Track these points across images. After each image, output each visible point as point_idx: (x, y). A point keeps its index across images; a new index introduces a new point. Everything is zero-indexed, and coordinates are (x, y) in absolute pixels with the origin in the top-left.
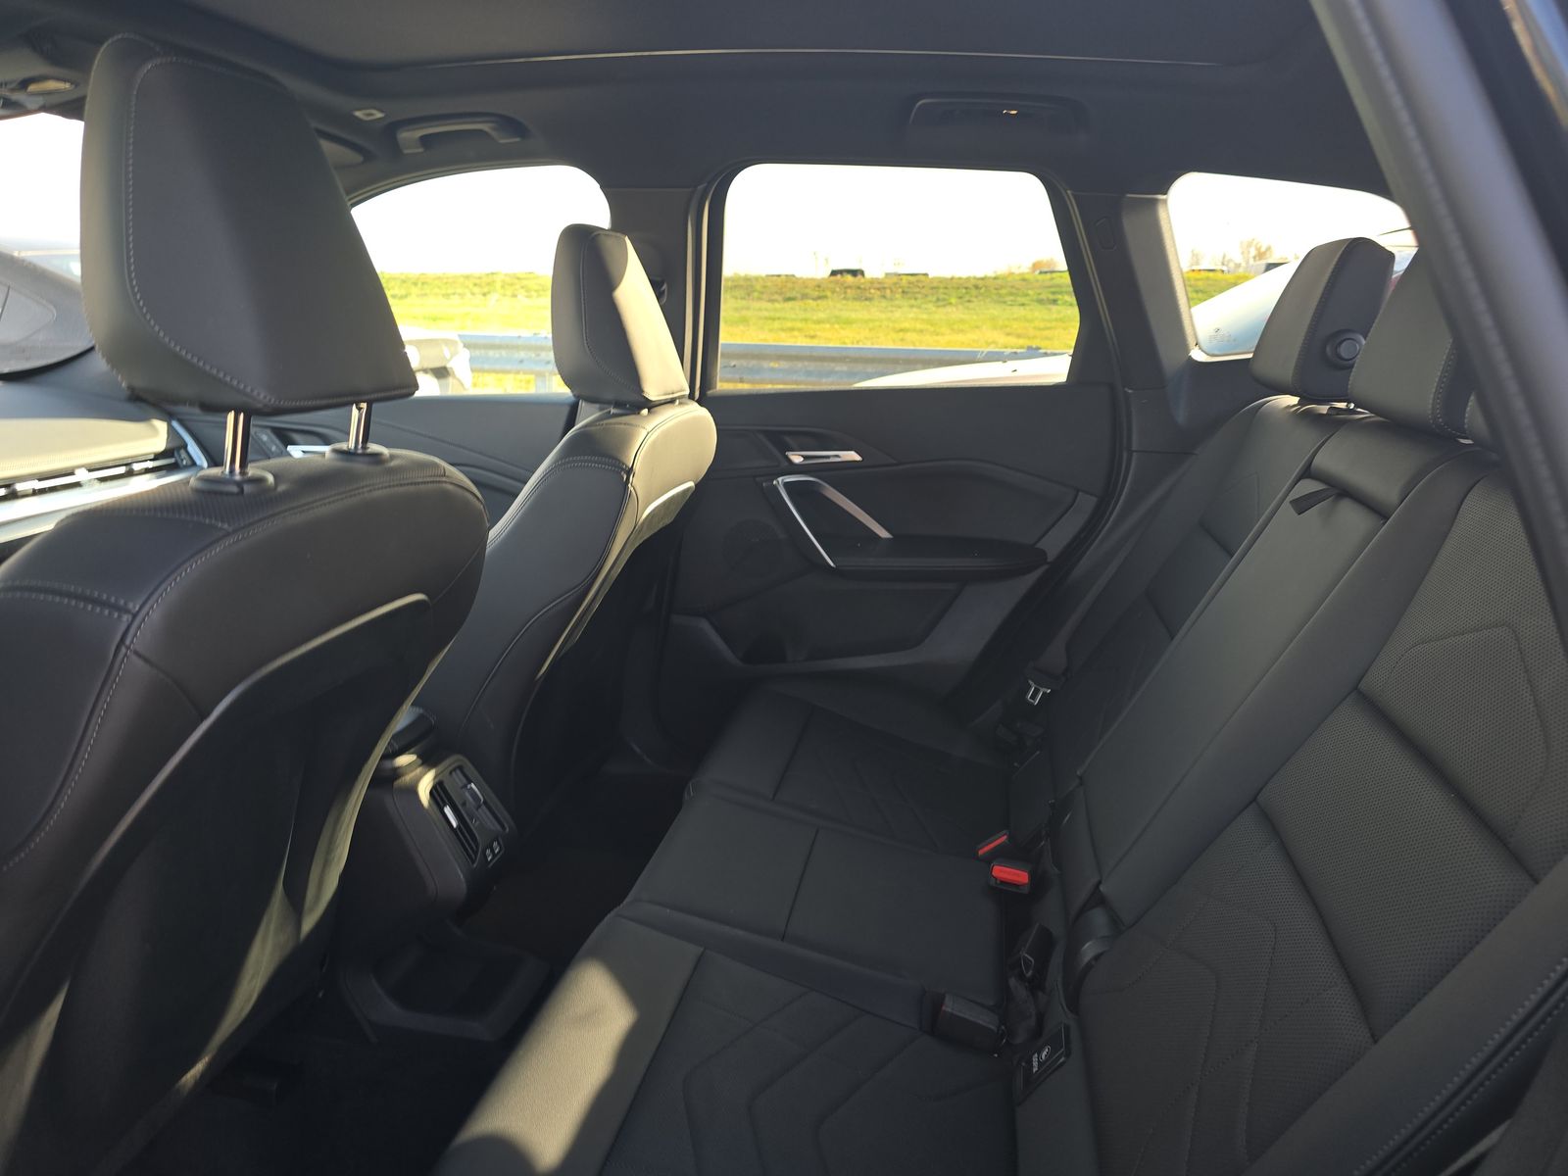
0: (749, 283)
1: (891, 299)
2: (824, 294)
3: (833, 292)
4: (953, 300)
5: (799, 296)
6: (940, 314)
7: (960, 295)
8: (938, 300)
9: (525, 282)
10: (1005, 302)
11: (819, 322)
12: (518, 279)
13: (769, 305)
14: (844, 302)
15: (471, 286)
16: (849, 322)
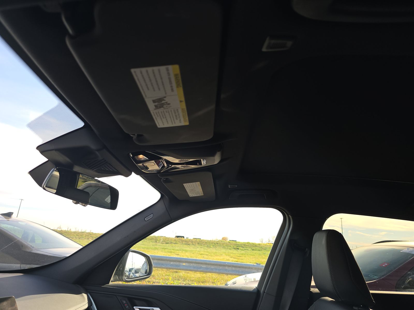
0: (156, 238)
1: (195, 245)
2: (176, 242)
3: (179, 242)
4: (212, 247)
5: (170, 242)
6: (209, 250)
7: (213, 245)
8: (207, 246)
9: (92, 235)
10: (225, 248)
11: (178, 250)
12: (90, 234)
13: (161, 244)
14: (182, 245)
15: (76, 235)
16: (186, 251)
